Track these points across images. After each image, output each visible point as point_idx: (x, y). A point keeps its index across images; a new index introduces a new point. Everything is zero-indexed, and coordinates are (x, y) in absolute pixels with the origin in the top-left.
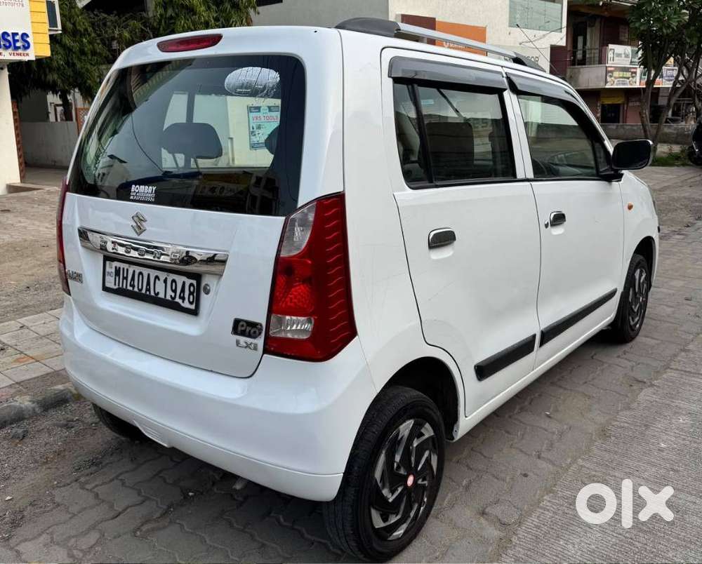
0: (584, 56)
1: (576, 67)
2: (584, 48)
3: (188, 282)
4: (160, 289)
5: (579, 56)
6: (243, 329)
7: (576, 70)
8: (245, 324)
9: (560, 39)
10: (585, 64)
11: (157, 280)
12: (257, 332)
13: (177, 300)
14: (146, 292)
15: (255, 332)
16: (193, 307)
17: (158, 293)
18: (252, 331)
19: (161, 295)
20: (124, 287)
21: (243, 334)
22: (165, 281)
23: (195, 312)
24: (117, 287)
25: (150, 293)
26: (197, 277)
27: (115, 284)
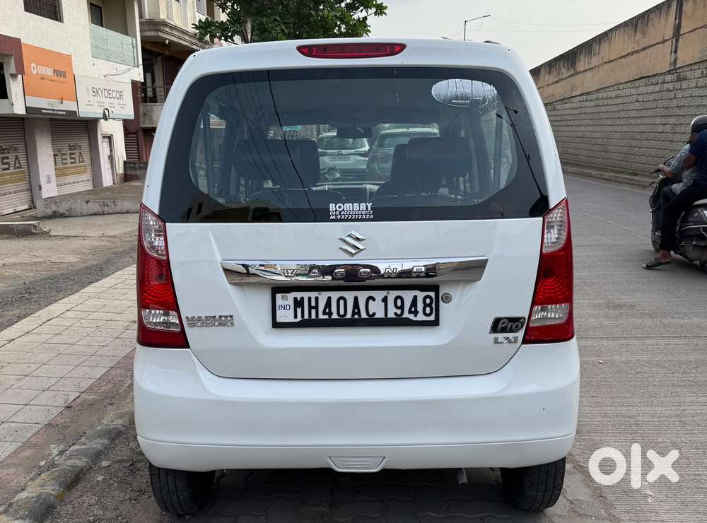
0: (154, 93)
1: (148, 104)
2: (153, 85)
3: (421, 295)
4: (377, 309)
5: (150, 94)
6: (503, 326)
7: (149, 108)
8: (507, 321)
9: (138, 74)
10: (156, 102)
11: (371, 301)
12: (520, 326)
13: (406, 315)
14: (353, 315)
15: (517, 326)
16: (432, 318)
17: (374, 314)
18: (514, 326)
19: (380, 314)
20: (313, 316)
21: (504, 330)
22: (385, 300)
23: (436, 323)
24: (299, 318)
25: (360, 315)
26: (435, 288)
27: (296, 317)
